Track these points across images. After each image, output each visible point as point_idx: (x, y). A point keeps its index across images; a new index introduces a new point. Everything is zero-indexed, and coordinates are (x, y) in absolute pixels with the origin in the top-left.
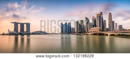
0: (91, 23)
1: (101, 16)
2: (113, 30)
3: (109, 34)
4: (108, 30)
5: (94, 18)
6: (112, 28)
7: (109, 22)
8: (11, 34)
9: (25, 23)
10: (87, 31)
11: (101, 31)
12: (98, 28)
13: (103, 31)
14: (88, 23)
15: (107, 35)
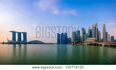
0: (87, 34)
1: (96, 26)
2: (106, 41)
3: (103, 44)
4: (102, 41)
5: (90, 29)
6: (105, 39)
7: (103, 33)
8: (9, 43)
9: (22, 33)
10: (83, 42)
11: (96, 41)
12: (93, 38)
13: (98, 41)
14: (84, 33)
15: (102, 45)
